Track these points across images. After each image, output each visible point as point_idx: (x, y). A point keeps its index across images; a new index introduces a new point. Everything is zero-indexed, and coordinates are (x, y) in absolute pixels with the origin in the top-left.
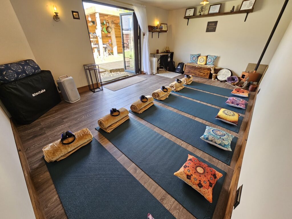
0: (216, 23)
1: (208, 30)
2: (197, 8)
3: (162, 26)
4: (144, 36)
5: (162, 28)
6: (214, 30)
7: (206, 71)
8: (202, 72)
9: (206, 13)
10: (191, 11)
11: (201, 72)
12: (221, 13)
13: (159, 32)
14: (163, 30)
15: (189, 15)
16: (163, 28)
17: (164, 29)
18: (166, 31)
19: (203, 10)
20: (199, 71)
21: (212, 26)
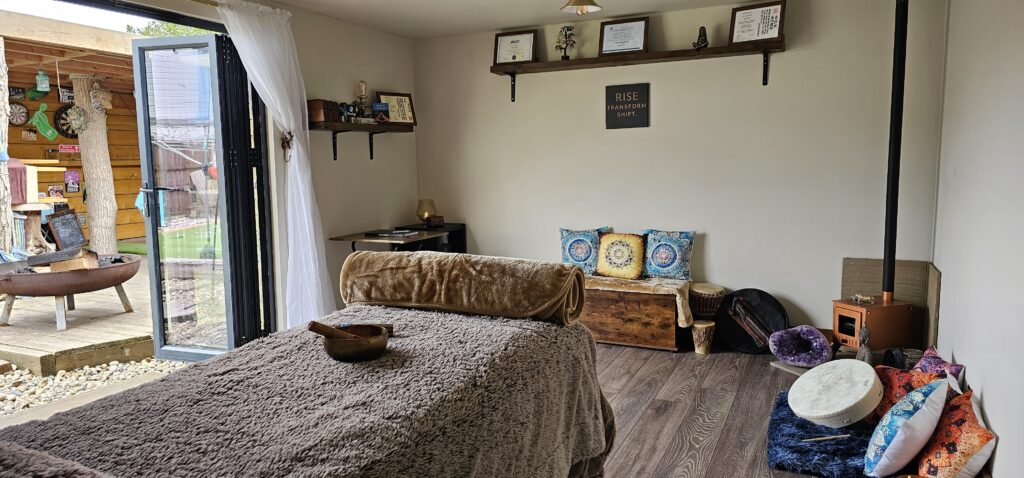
0: (643, 90)
1: (613, 121)
2: (543, 30)
3: (386, 105)
4: (284, 147)
5: (386, 113)
6: (642, 119)
7: (652, 309)
8: (632, 315)
9: (591, 50)
10: (518, 41)
11: (631, 320)
12: (654, 51)
13: (372, 131)
14: (392, 120)
15: (514, 57)
16: (391, 114)
17: (395, 117)
18: (407, 128)
19: (573, 38)
20: (619, 315)
21: (627, 103)
